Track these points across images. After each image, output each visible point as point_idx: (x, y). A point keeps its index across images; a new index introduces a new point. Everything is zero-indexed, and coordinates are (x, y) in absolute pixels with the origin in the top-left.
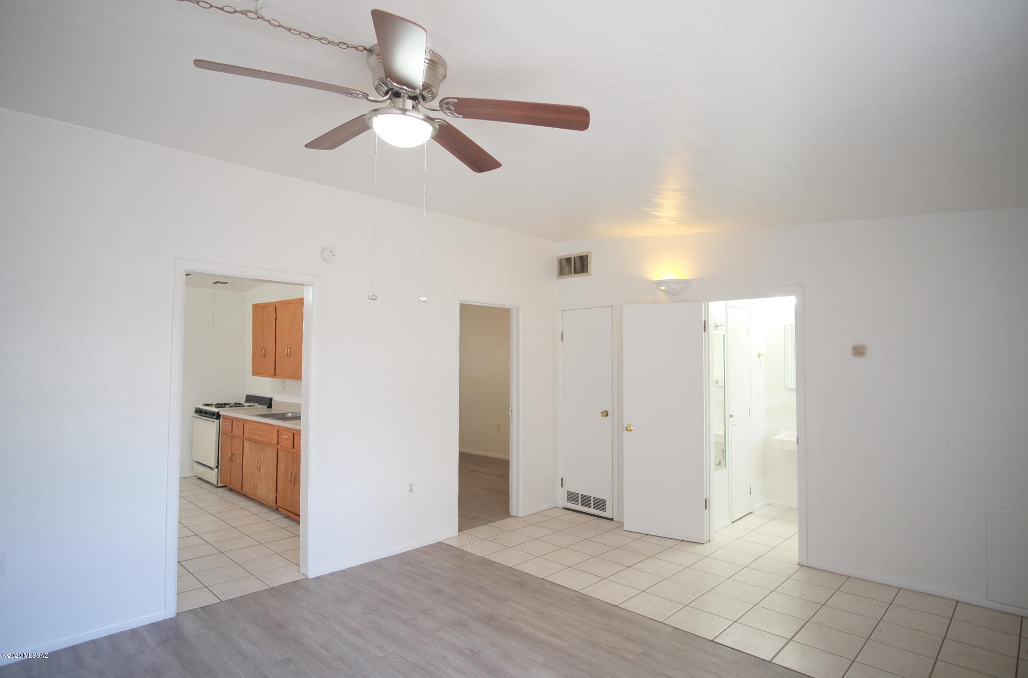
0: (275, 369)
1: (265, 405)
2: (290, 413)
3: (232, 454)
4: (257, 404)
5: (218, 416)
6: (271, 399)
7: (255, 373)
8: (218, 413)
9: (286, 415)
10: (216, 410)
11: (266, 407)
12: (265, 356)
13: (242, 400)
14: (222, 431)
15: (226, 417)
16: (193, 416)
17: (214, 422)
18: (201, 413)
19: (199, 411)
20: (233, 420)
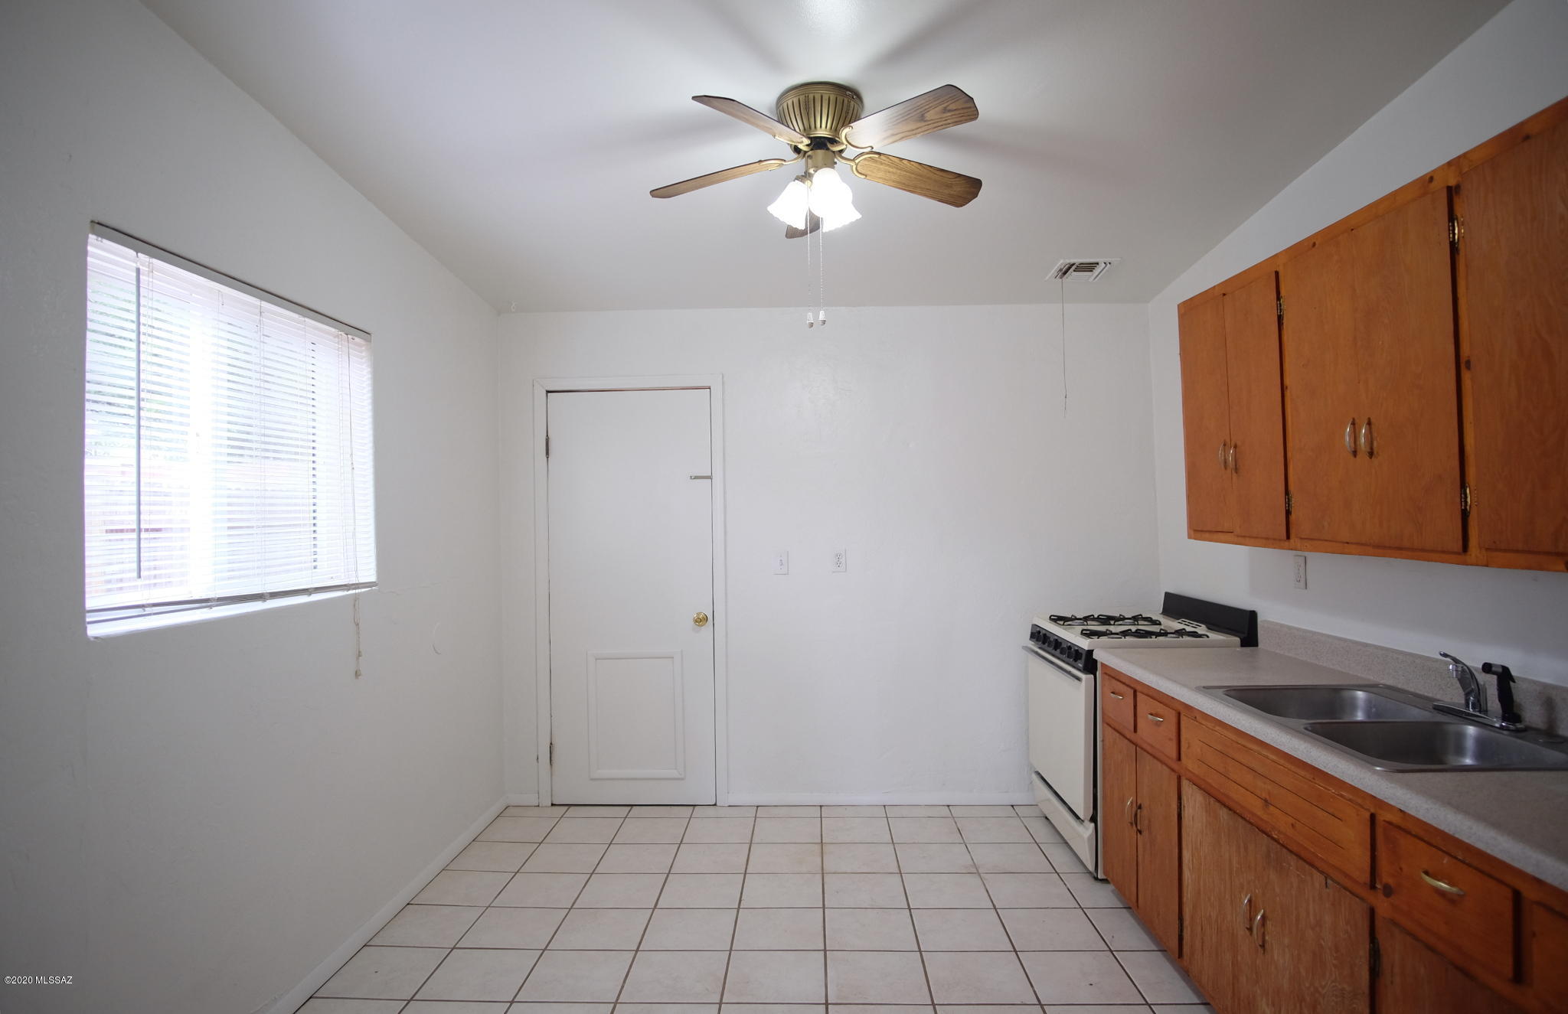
0: (1288, 513)
1: (1236, 636)
2: (1360, 687)
3: (1140, 807)
4: (1202, 629)
5: (1090, 664)
6: (1253, 615)
7: (1199, 529)
8: (1090, 652)
9: (1346, 694)
10: (1084, 644)
11: (1237, 640)
12: (1236, 470)
13: (1155, 610)
14: (1103, 713)
15: (1113, 675)
16: (1026, 648)
17: (1079, 679)
18: (1044, 643)
19: (1040, 636)
20: (1136, 690)
